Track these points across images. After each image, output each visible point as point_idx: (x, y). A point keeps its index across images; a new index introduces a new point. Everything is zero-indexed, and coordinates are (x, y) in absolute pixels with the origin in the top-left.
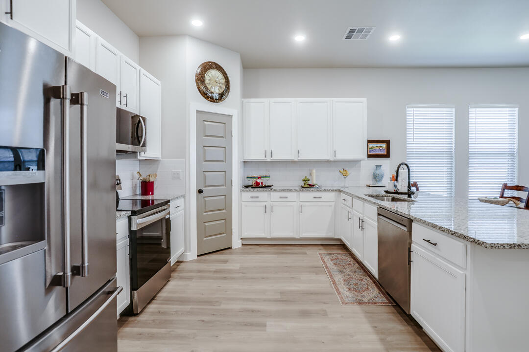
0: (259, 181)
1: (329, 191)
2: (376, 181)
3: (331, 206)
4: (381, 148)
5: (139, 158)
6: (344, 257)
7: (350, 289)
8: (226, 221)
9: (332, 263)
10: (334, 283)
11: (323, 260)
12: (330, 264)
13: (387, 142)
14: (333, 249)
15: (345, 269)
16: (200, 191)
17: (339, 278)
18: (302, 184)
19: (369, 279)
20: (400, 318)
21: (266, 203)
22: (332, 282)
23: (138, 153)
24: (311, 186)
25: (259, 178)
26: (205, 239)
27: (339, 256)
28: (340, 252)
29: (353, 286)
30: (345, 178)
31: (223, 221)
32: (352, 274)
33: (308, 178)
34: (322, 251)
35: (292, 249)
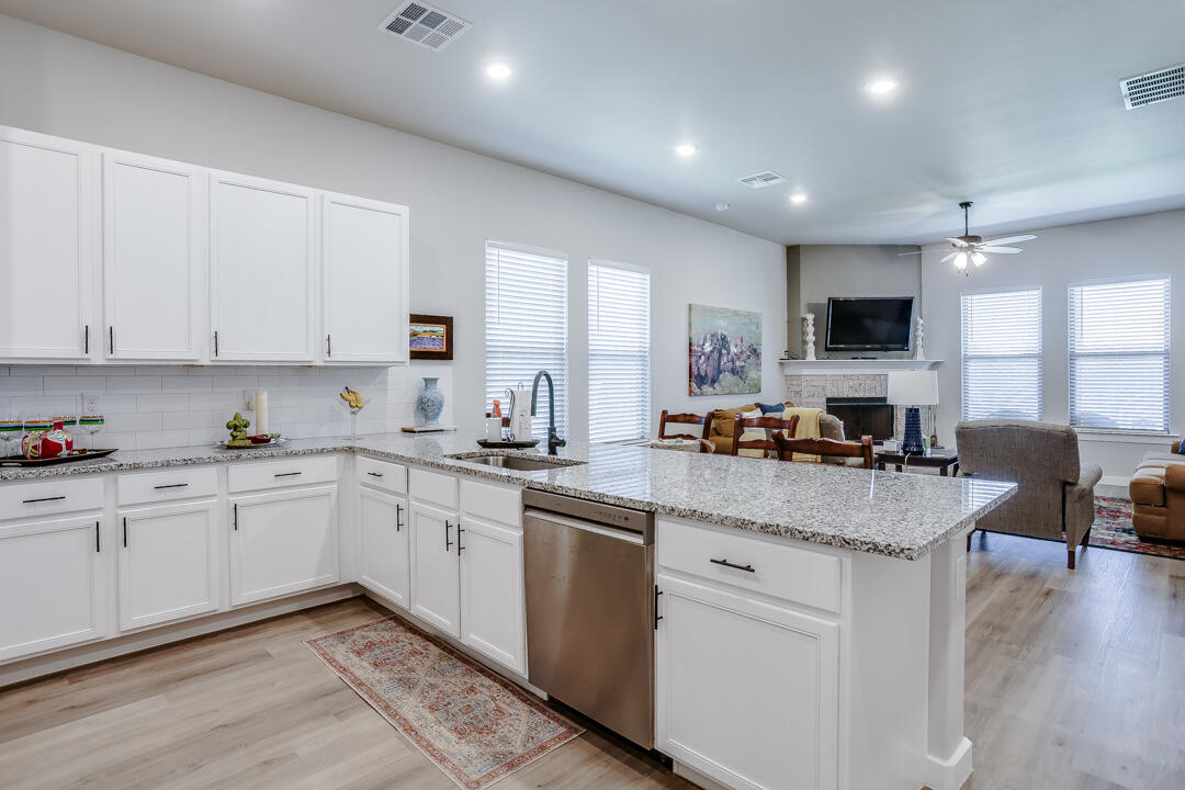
0: (57, 437)
1: (322, 452)
2: (427, 417)
3: (328, 495)
4: (433, 336)
6: (387, 635)
7: (461, 733)
9: (365, 664)
10: (409, 729)
11: (331, 661)
12: (362, 669)
13: (447, 322)
14: (342, 617)
15: (411, 670)
17: (411, 706)
18: (227, 438)
19: (488, 682)
20: (616, 762)
21: (98, 516)
22: (400, 729)
24: (259, 441)
25: (58, 426)
27: (373, 636)
28: (363, 621)
29: (462, 718)
30: (354, 413)
32: (438, 681)
33: (245, 416)
34: (313, 631)
35: (210, 655)
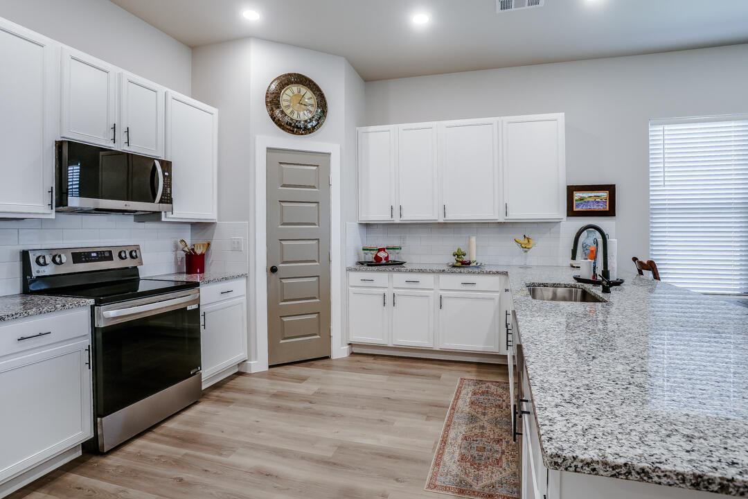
0: (382, 255)
1: (489, 273)
3: (493, 299)
4: (598, 200)
5: (163, 219)
7: (463, 458)
8: (319, 317)
9: (469, 400)
10: (444, 441)
11: (459, 392)
12: (465, 402)
15: (485, 414)
16: (273, 270)
17: (459, 431)
18: (453, 260)
21: (384, 290)
22: (440, 439)
23: (163, 214)
24: (466, 264)
25: (383, 250)
26: (282, 342)
30: (524, 252)
31: (315, 316)
32: (489, 426)
34: (470, 374)
35: (421, 368)
